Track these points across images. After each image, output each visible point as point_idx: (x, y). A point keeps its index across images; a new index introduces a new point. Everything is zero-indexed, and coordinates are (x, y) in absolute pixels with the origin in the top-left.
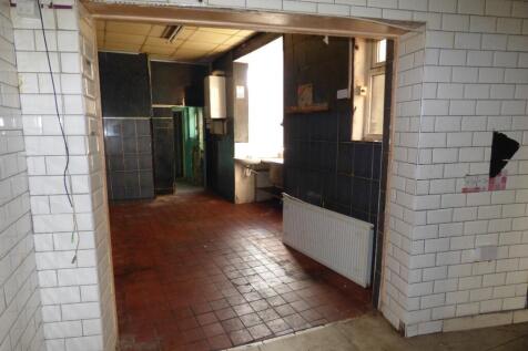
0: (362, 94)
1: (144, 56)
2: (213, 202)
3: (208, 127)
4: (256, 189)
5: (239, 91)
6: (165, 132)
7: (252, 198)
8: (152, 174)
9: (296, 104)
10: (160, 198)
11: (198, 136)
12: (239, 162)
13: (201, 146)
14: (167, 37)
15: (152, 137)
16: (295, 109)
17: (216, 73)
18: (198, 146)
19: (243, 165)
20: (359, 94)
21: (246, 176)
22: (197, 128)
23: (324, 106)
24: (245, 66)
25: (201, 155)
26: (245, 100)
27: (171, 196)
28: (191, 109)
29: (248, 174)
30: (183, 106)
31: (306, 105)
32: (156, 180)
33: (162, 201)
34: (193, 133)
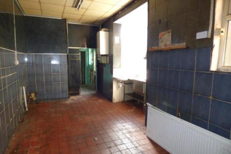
0: (222, 34)
1: (65, 20)
2: (100, 101)
3: (98, 59)
4: (125, 94)
5: (116, 40)
6: (75, 62)
7: (122, 99)
8: (67, 84)
9: (157, 45)
10: (72, 97)
11: (93, 64)
12: (115, 79)
13: (95, 69)
14: (76, 7)
15: (68, 64)
16: (156, 48)
17: (103, 29)
18: (93, 70)
19: (118, 81)
20: (219, 34)
21: (119, 87)
22: (93, 60)
23: (183, 45)
24: (119, 25)
25: (95, 74)
26: (119, 45)
27: (78, 96)
28: (90, 50)
29: (121, 86)
30: (86, 48)
31: (166, 45)
32: (70, 88)
33: (72, 100)
34: (90, 62)
